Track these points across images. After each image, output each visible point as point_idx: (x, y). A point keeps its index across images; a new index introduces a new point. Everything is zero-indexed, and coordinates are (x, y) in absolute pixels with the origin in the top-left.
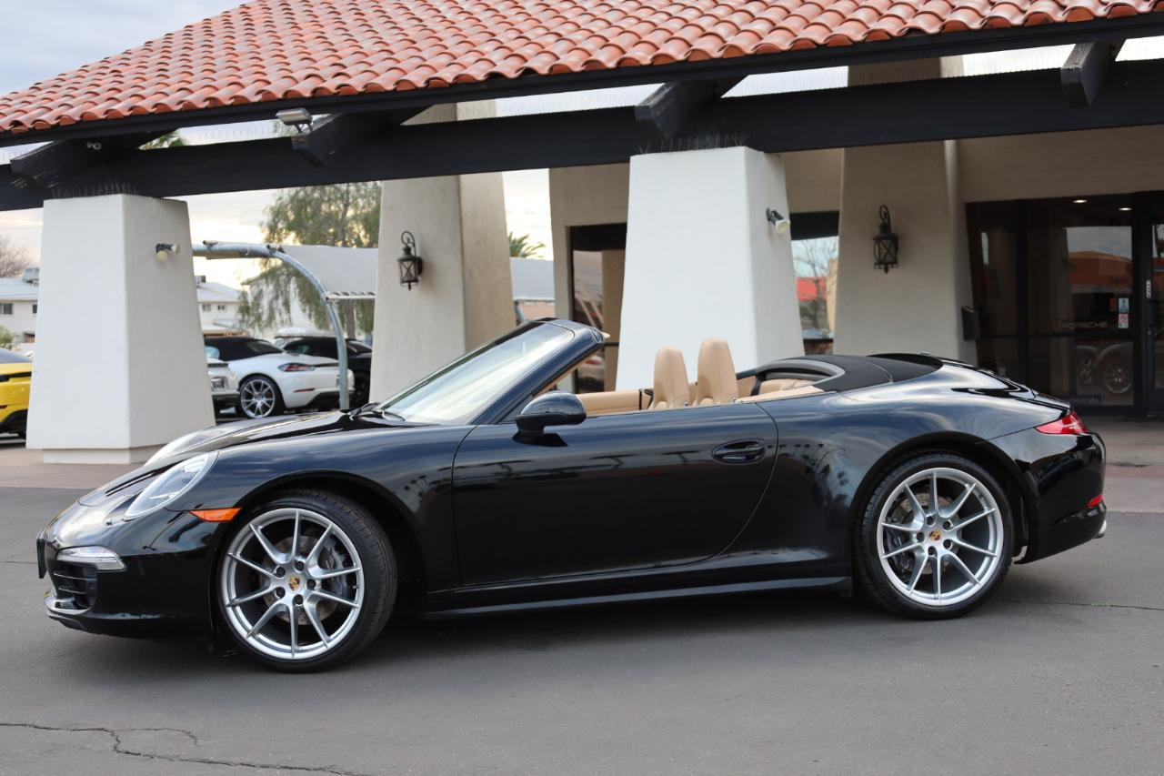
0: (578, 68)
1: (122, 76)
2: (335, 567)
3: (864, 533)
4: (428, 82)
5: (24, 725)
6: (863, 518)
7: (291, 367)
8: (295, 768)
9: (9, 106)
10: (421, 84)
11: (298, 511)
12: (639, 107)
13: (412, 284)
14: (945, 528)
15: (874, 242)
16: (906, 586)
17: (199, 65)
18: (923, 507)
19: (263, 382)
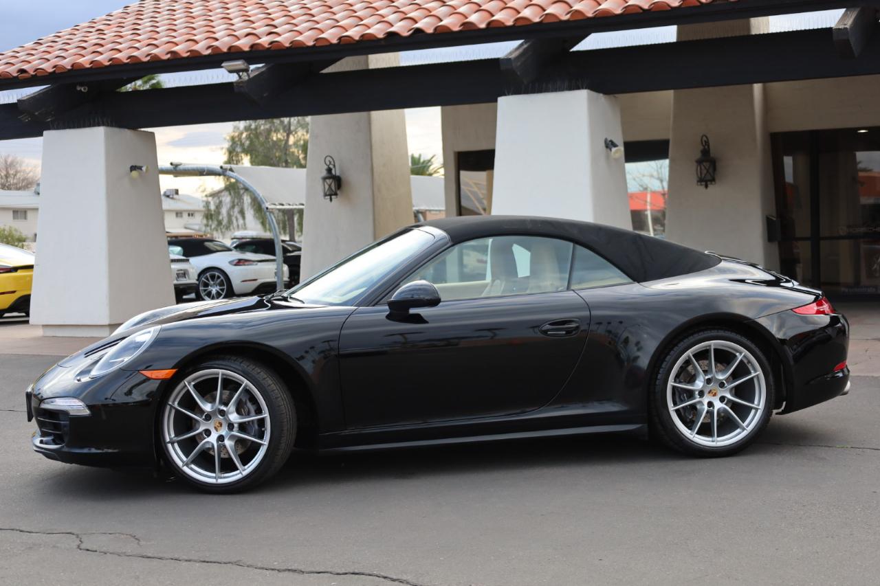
0: (456, 29)
1: (105, 34)
2: (248, 414)
3: (657, 391)
4: (340, 39)
5: (13, 530)
6: (656, 379)
7: (240, 262)
8: (211, 562)
9: (17, 57)
10: (335, 41)
11: (221, 371)
12: (503, 60)
13: (333, 197)
14: (721, 387)
15: (695, 164)
16: (690, 431)
17: (164, 25)
18: (703, 371)
19: (217, 274)
